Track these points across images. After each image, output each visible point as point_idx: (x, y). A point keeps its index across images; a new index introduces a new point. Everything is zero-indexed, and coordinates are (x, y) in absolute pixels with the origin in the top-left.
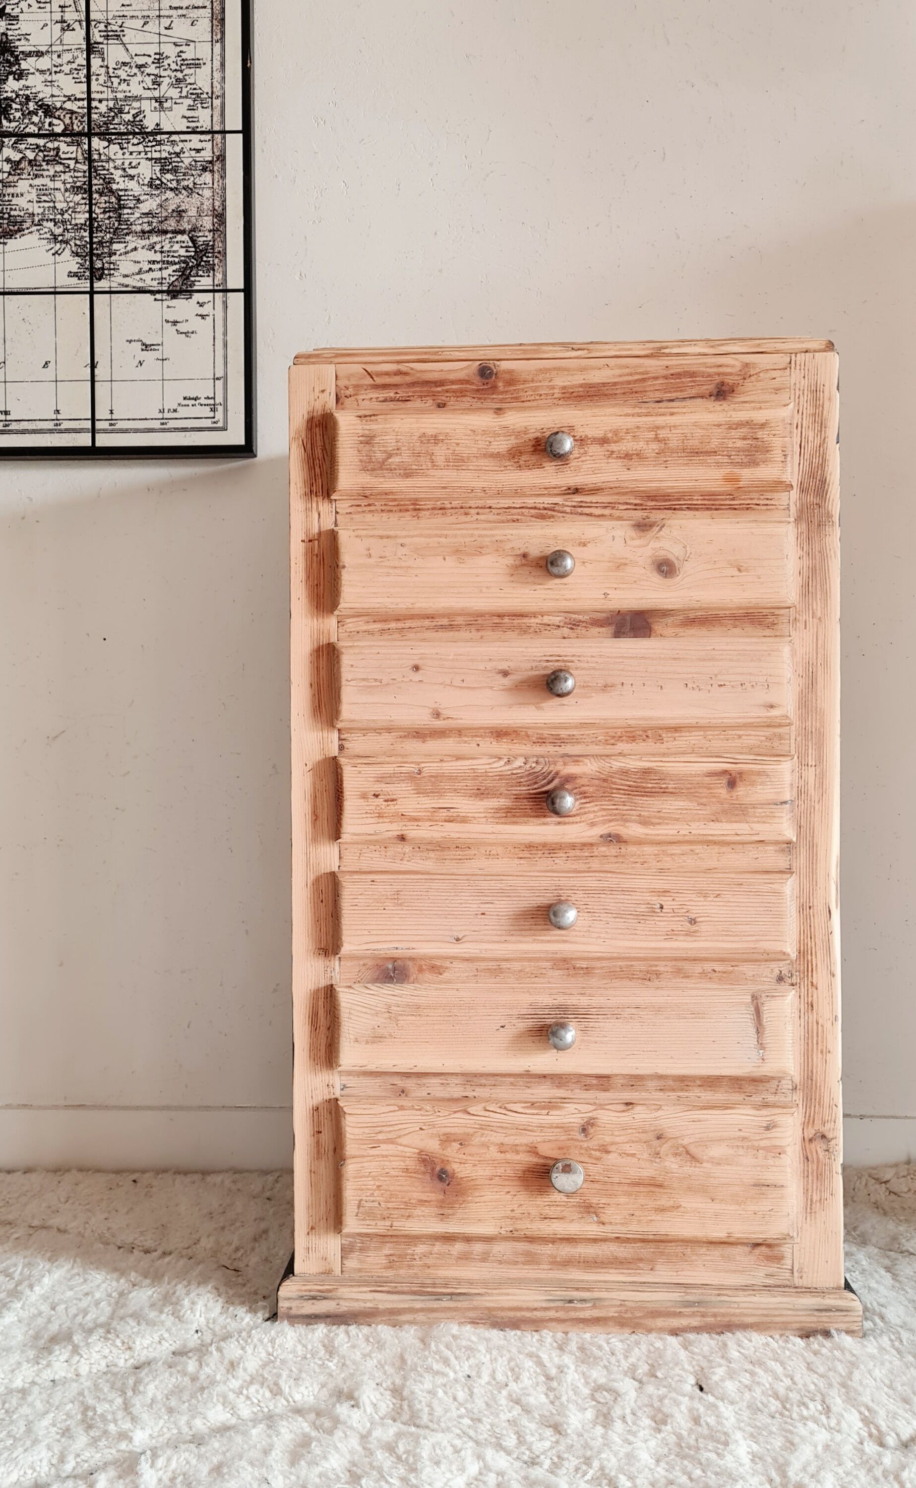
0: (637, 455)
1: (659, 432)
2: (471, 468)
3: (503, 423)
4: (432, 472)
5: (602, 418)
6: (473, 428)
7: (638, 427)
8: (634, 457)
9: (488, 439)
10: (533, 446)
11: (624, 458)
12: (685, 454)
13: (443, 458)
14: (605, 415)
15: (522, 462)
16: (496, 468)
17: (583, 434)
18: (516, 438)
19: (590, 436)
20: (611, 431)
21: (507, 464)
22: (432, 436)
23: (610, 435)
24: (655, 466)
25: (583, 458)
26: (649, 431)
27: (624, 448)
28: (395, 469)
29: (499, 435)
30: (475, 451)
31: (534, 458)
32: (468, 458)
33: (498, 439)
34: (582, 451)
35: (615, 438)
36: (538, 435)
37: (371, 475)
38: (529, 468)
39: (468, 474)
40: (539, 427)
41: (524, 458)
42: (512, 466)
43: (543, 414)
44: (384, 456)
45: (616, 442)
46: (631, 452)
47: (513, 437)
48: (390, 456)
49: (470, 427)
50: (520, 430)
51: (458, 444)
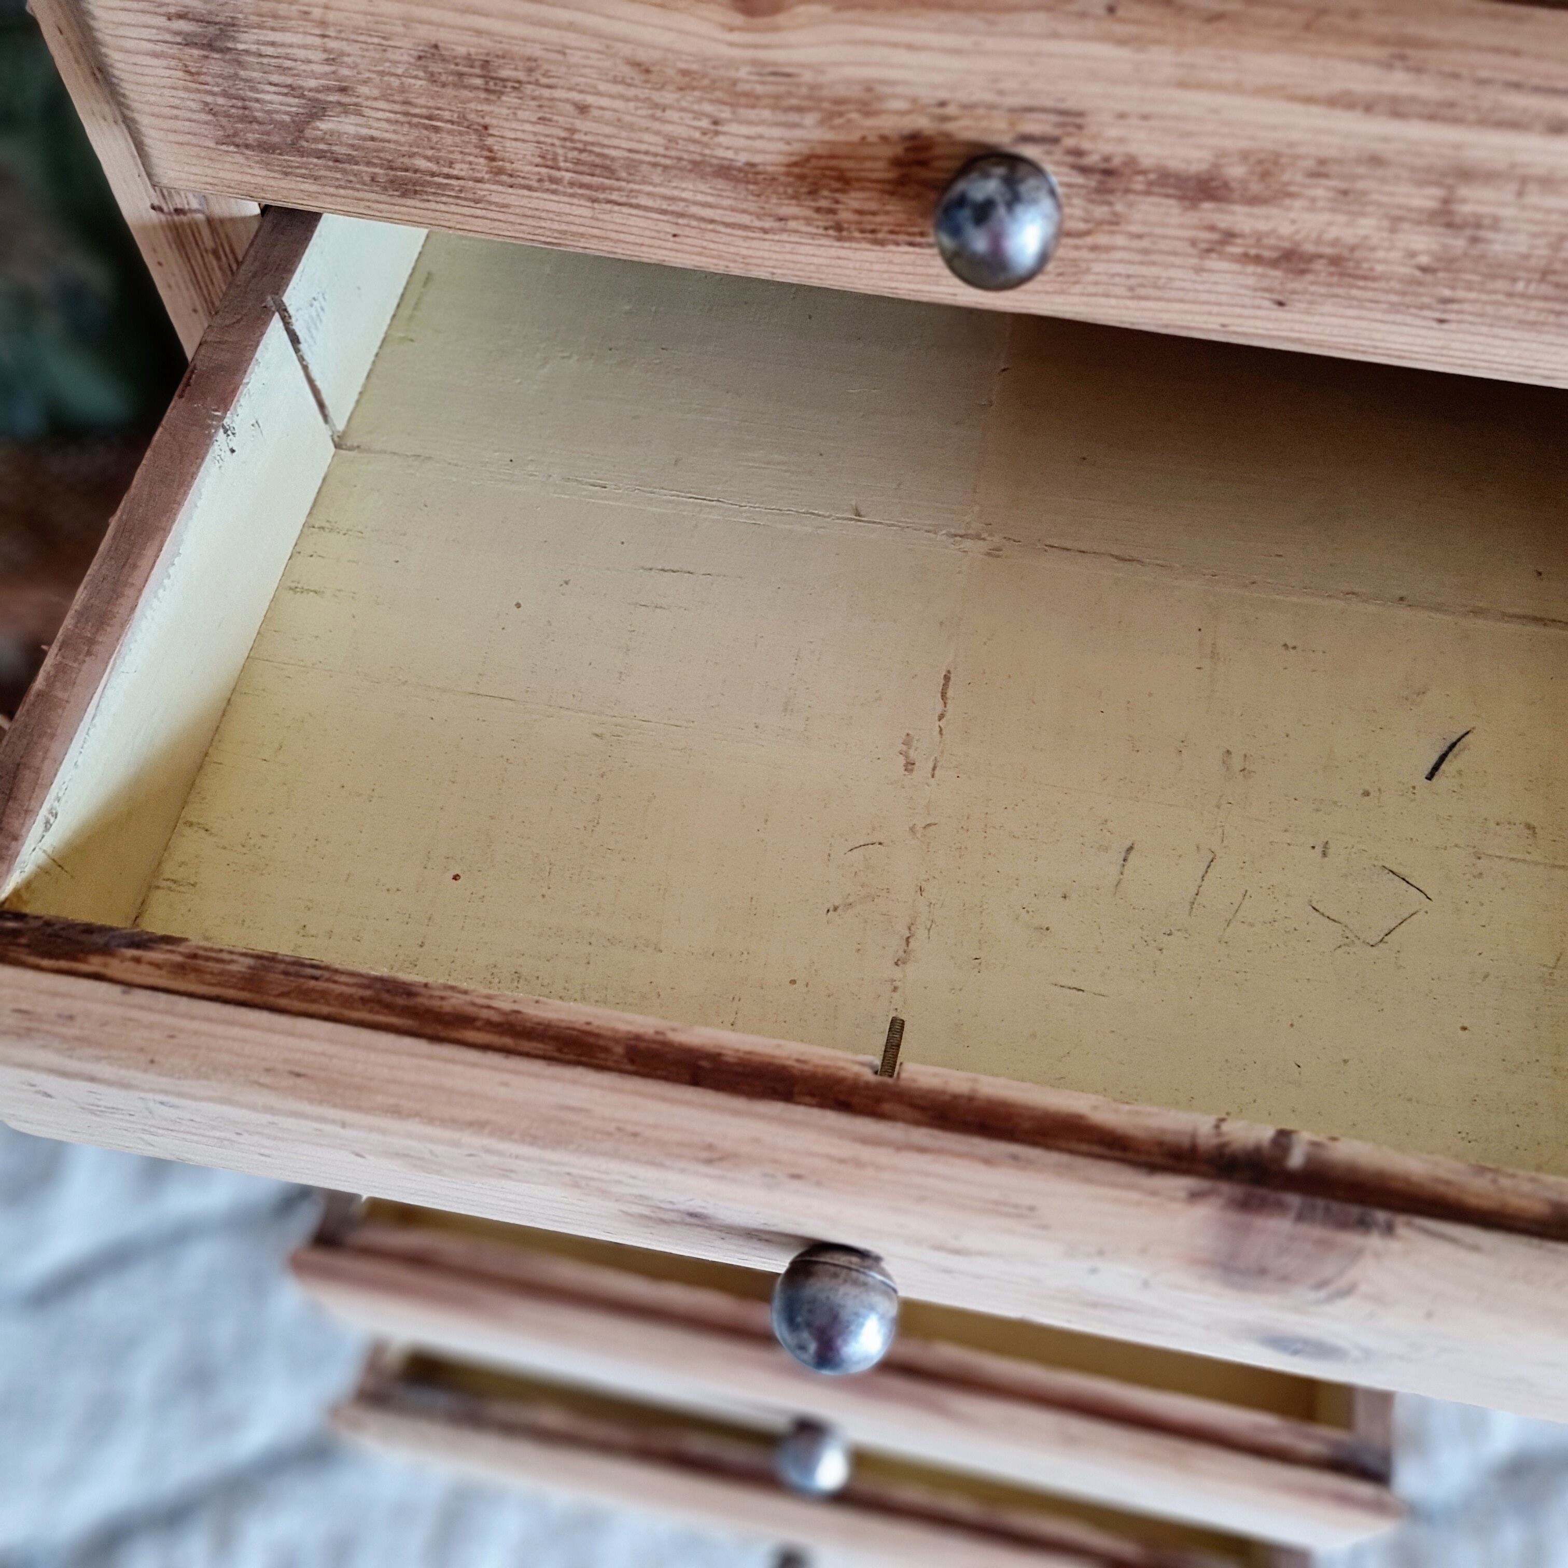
0: (1335, 261)
1: (1464, 191)
2: (643, 201)
3: (762, 54)
4: (497, 193)
5: (1219, 99)
6: (642, 55)
7: (1376, 161)
8: (1319, 265)
9: (708, 108)
10: (897, 162)
11: (1274, 263)
12: (1545, 289)
13: (528, 150)
14: (1237, 88)
15: (845, 215)
16: (745, 219)
17: (1118, 153)
18: (827, 119)
19: (1147, 162)
20: (1245, 156)
21: (785, 211)
22: (469, 60)
23: (1236, 171)
24: (1394, 308)
25: (1102, 239)
26: (1421, 183)
27: (1286, 229)
28: (352, 160)
29: (753, 100)
30: (652, 142)
31: (896, 211)
32: (632, 166)
33: (752, 114)
34: (1100, 212)
35: (1256, 187)
36: (923, 123)
37: (267, 165)
38: (873, 236)
39: (637, 222)
40: (927, 95)
41: (854, 200)
42: (808, 221)
43: (950, 40)
44: (294, 105)
45: (1254, 201)
46: (1309, 248)
47: (810, 119)
48: (317, 110)
49: (626, 50)
50: (841, 91)
51: (583, 109)
